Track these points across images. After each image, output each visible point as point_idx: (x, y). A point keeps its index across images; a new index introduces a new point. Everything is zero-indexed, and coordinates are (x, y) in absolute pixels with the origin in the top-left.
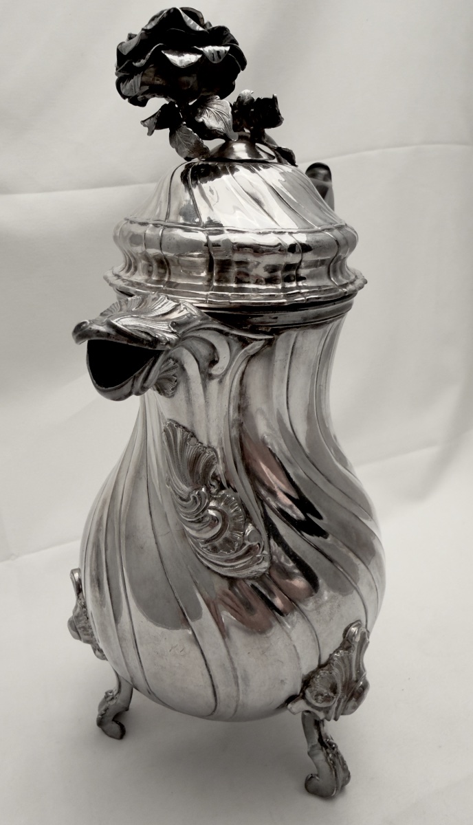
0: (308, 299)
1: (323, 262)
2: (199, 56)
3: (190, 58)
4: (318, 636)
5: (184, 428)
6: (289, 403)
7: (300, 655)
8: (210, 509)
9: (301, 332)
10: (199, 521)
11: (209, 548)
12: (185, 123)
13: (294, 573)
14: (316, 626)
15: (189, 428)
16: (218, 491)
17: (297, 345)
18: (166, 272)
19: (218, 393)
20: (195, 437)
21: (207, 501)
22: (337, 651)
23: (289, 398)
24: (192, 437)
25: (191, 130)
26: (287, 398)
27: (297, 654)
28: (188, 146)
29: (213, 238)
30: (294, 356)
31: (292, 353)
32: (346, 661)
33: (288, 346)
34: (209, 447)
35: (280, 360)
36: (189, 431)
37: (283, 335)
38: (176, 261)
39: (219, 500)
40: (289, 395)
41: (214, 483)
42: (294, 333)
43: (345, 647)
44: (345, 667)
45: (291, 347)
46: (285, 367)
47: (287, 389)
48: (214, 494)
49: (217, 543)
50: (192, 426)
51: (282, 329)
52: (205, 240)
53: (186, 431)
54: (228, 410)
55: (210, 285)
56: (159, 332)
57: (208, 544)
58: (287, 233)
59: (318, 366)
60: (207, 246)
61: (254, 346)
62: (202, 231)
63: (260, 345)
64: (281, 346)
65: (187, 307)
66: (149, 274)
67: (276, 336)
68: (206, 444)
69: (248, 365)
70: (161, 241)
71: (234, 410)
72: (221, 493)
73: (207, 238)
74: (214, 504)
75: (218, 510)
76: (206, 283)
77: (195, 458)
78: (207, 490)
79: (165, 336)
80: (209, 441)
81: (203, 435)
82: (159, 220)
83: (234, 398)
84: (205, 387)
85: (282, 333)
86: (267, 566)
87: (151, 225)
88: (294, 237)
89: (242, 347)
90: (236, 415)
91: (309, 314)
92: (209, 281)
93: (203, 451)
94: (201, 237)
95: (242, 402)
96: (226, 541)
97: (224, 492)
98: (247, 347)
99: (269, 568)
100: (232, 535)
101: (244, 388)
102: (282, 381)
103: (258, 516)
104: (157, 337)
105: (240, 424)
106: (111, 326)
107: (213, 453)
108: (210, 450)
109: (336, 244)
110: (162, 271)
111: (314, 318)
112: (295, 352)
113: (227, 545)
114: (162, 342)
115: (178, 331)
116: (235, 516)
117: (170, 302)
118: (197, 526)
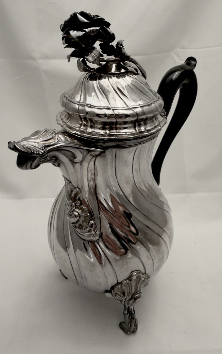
0: (117, 138)
2: (84, 33)
3: (80, 33)
4: (116, 272)
5: (67, 179)
6: (117, 175)
7: (107, 277)
8: (75, 212)
9: (118, 150)
10: (71, 215)
11: (74, 226)
14: (115, 268)
15: (69, 179)
17: (117, 154)
19: (81, 169)
20: (71, 183)
21: (74, 208)
22: (125, 280)
26: (116, 173)
27: (106, 276)
30: (116, 158)
31: (115, 157)
32: (130, 285)
33: (113, 154)
35: (110, 159)
36: (69, 181)
37: (109, 150)
38: (73, 116)
39: (79, 209)
40: (116, 172)
41: (79, 202)
42: (114, 150)
43: (130, 279)
44: (129, 287)
45: (114, 155)
46: (113, 162)
47: (115, 170)
48: (78, 206)
49: (77, 225)
50: (70, 179)
51: (108, 148)
53: (68, 180)
54: (87, 175)
55: (81, 126)
56: (38, 149)
57: (73, 224)
58: (111, 110)
59: (132, 162)
60: (78, 111)
61: (95, 153)
62: (78, 104)
63: (98, 153)
64: (109, 154)
65: (59, 137)
66: (66, 116)
67: (106, 150)
68: (76, 186)
69: (95, 159)
70: (65, 106)
71: (91, 175)
72: (81, 206)
73: (79, 108)
74: (77, 210)
75: (78, 213)
76: (79, 126)
77: (72, 191)
78: (75, 204)
79: (39, 151)
80: (77, 186)
81: (74, 183)
82: (69, 96)
83: (91, 170)
84: (74, 166)
85: (108, 149)
86: (97, 238)
87: (66, 98)
88: (114, 111)
89: (88, 153)
90: (93, 176)
91: (120, 144)
92: (81, 125)
93: (74, 189)
94: (77, 106)
95: (95, 172)
96: (80, 225)
97: (83, 206)
98: (91, 153)
99: (98, 240)
100: (83, 223)
101: (96, 167)
102: (112, 167)
103: (97, 218)
104: (33, 152)
105: (95, 180)
106: (15, 146)
107: (79, 191)
108: (78, 189)
109: (136, 115)
110: (69, 116)
111: (123, 145)
112: (116, 157)
113: (81, 227)
114: (35, 154)
115: (47, 149)
116: (86, 216)
117: (51, 135)
118: (70, 216)
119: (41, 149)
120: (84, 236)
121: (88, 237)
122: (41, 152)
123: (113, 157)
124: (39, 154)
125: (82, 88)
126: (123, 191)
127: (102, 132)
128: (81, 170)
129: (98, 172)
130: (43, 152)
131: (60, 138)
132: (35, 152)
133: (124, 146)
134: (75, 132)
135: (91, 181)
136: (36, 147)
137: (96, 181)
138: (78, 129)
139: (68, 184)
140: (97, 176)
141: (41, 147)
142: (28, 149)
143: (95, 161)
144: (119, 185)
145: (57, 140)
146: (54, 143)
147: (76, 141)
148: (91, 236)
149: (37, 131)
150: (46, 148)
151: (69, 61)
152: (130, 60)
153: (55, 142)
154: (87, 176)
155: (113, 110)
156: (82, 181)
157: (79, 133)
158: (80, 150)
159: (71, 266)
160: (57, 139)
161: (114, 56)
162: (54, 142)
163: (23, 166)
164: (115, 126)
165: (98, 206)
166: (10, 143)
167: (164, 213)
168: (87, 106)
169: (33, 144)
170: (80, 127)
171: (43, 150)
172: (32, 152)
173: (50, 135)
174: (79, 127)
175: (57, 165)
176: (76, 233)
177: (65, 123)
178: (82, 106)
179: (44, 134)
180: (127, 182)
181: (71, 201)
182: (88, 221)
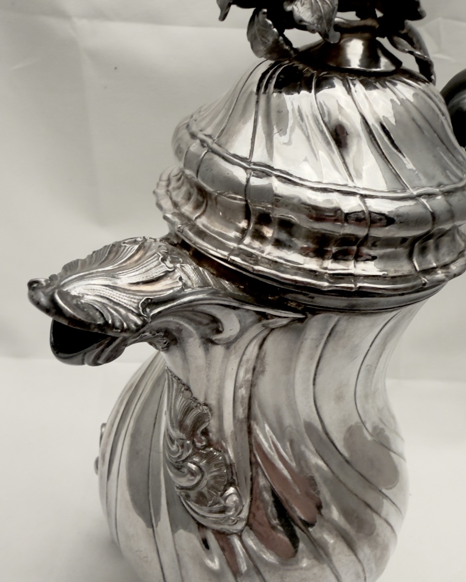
0: (360, 287)
1: (404, 240)
5: (179, 379)
8: (191, 462)
9: (346, 317)
10: (179, 469)
12: (265, 10)
13: (277, 528)
15: (184, 381)
16: (205, 447)
17: (338, 328)
18: (203, 202)
19: (224, 358)
20: (190, 391)
21: (190, 452)
23: (317, 376)
24: (187, 390)
25: (270, 22)
26: (315, 375)
28: (264, 43)
29: (255, 182)
30: (331, 338)
31: (330, 334)
33: (326, 328)
34: (206, 405)
35: (312, 339)
36: (184, 385)
37: (320, 316)
38: (217, 199)
39: (202, 457)
40: (318, 373)
41: (203, 438)
42: (335, 318)
45: (330, 329)
46: (317, 346)
48: (200, 449)
49: (192, 493)
50: (188, 380)
51: (320, 310)
52: (244, 181)
53: (181, 383)
54: (235, 373)
55: (243, 238)
56: (123, 312)
57: (182, 491)
58: (358, 196)
59: (368, 349)
60: (246, 190)
61: (276, 322)
62: (245, 169)
63: (285, 322)
64: (316, 326)
65: (185, 273)
66: (189, 197)
67: (309, 315)
68: (201, 400)
69: (268, 334)
70: (199, 167)
71: (246, 372)
72: (208, 449)
73: (248, 180)
74: (196, 459)
75: (199, 467)
76: (238, 234)
77: (187, 411)
78: (193, 443)
79: (126, 319)
80: (206, 399)
81: (199, 393)
82: (210, 136)
83: (248, 361)
84: (207, 350)
85: (318, 314)
86: (240, 526)
87: (198, 141)
88: (368, 200)
89: (260, 320)
90: (249, 376)
91: (359, 302)
92: (244, 232)
93: (196, 407)
94: (240, 175)
95: (258, 366)
96: (201, 494)
97: (212, 449)
98: (265, 322)
99: (242, 531)
100: (209, 492)
101: (263, 354)
102: (312, 358)
103: (246, 479)
104: (110, 322)
105: (252, 385)
106: (53, 301)
107: (208, 410)
108: (205, 407)
109: (430, 218)
110: (201, 199)
111: (366, 307)
112: (333, 334)
113: (201, 499)
114: (117, 328)
115: (151, 311)
116: (218, 475)
117: (163, 264)
118: (176, 471)
119: (133, 312)
120: (205, 520)
121: (215, 522)
122: (136, 324)
123: (322, 335)
124: (128, 329)
125: (257, 113)
126: (323, 417)
127: (312, 264)
128: (223, 362)
129: (267, 367)
130: (139, 322)
131: (189, 277)
132: (118, 324)
133: (368, 308)
134: (226, 253)
135: (241, 388)
136: (118, 304)
137: (256, 388)
138: (235, 245)
139: (179, 391)
140: (261, 376)
141: (135, 305)
142: (94, 311)
143: (264, 339)
144: (315, 402)
145: (180, 284)
146: (171, 291)
147: (227, 282)
148: (226, 521)
149: (113, 245)
150: (148, 310)
151: (223, 17)
152: (404, 31)
153: (176, 289)
154: (234, 376)
155: (363, 196)
156: (221, 388)
157: (238, 260)
158: (237, 312)
159: (161, 574)
160: (181, 279)
161: (357, 15)
162: (172, 288)
163: (71, 357)
164: (355, 248)
165: (250, 448)
166: (35, 285)
167: (390, 456)
168: (277, 176)
169: (108, 293)
170: (240, 241)
171: (139, 315)
172: (106, 323)
173: (159, 264)
174: (236, 237)
175: (160, 347)
176: (183, 505)
177: (189, 219)
178: (260, 174)
179: (136, 257)
180: (339, 398)
181: (183, 436)
182: (222, 487)
